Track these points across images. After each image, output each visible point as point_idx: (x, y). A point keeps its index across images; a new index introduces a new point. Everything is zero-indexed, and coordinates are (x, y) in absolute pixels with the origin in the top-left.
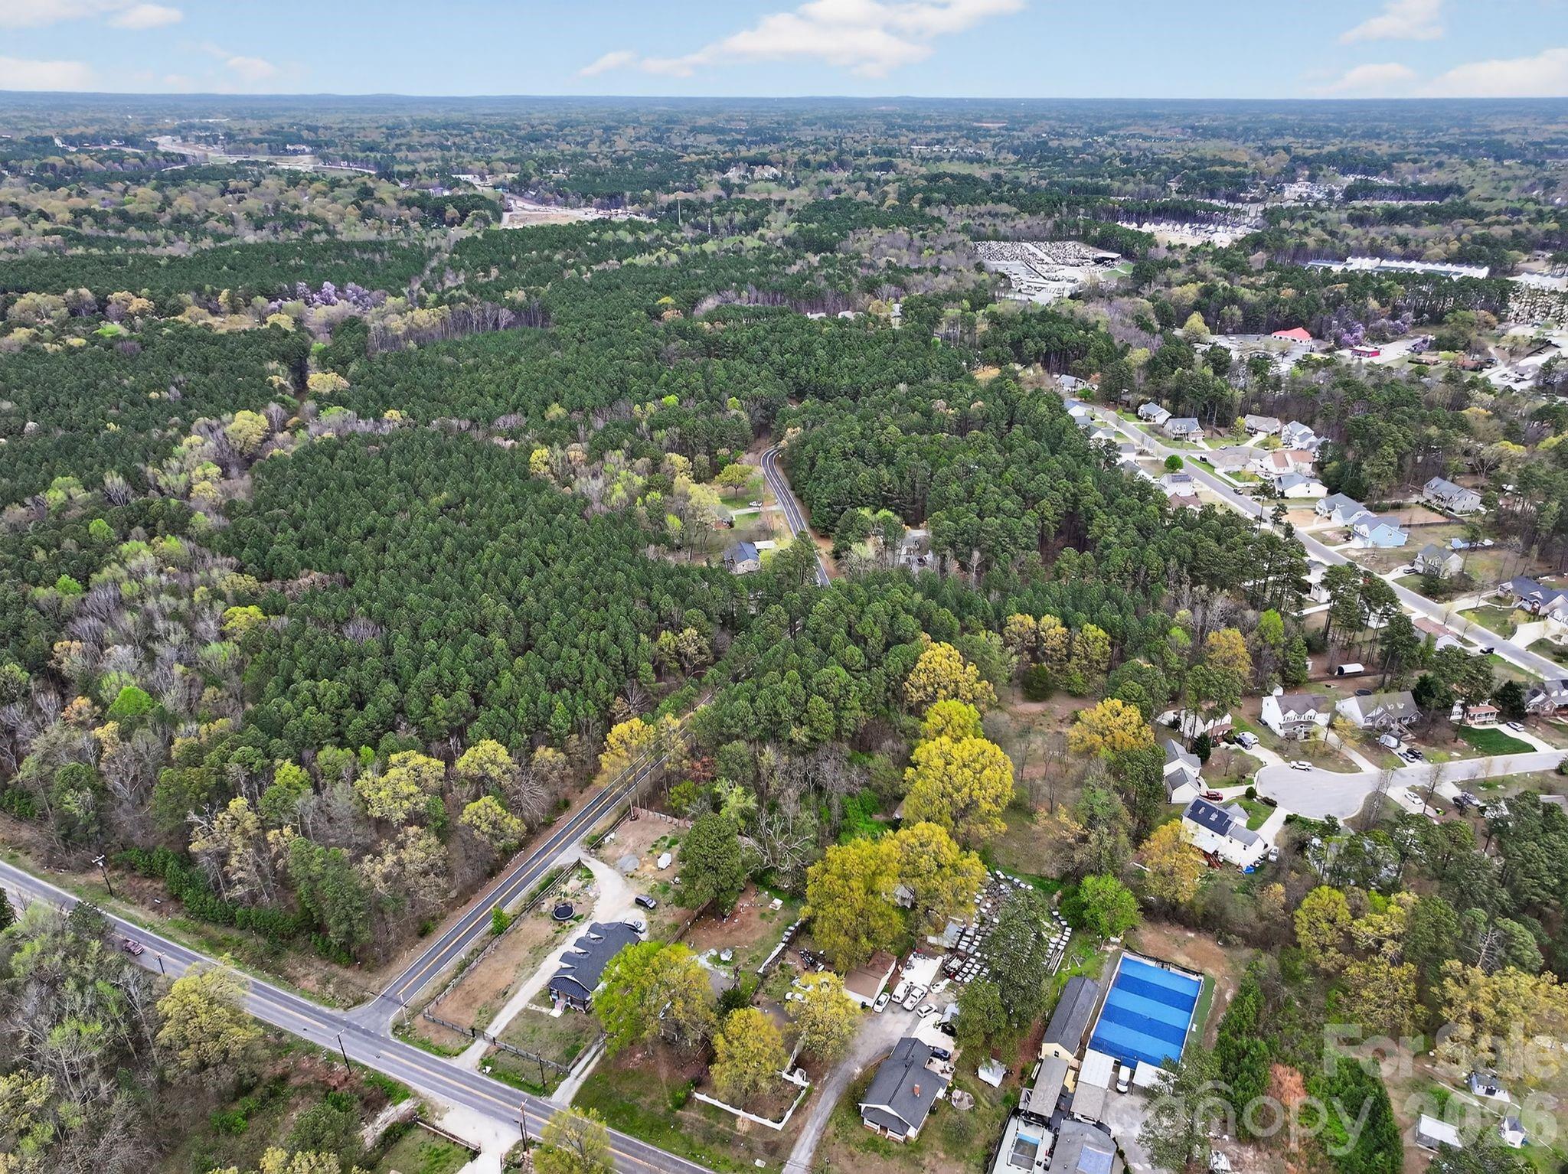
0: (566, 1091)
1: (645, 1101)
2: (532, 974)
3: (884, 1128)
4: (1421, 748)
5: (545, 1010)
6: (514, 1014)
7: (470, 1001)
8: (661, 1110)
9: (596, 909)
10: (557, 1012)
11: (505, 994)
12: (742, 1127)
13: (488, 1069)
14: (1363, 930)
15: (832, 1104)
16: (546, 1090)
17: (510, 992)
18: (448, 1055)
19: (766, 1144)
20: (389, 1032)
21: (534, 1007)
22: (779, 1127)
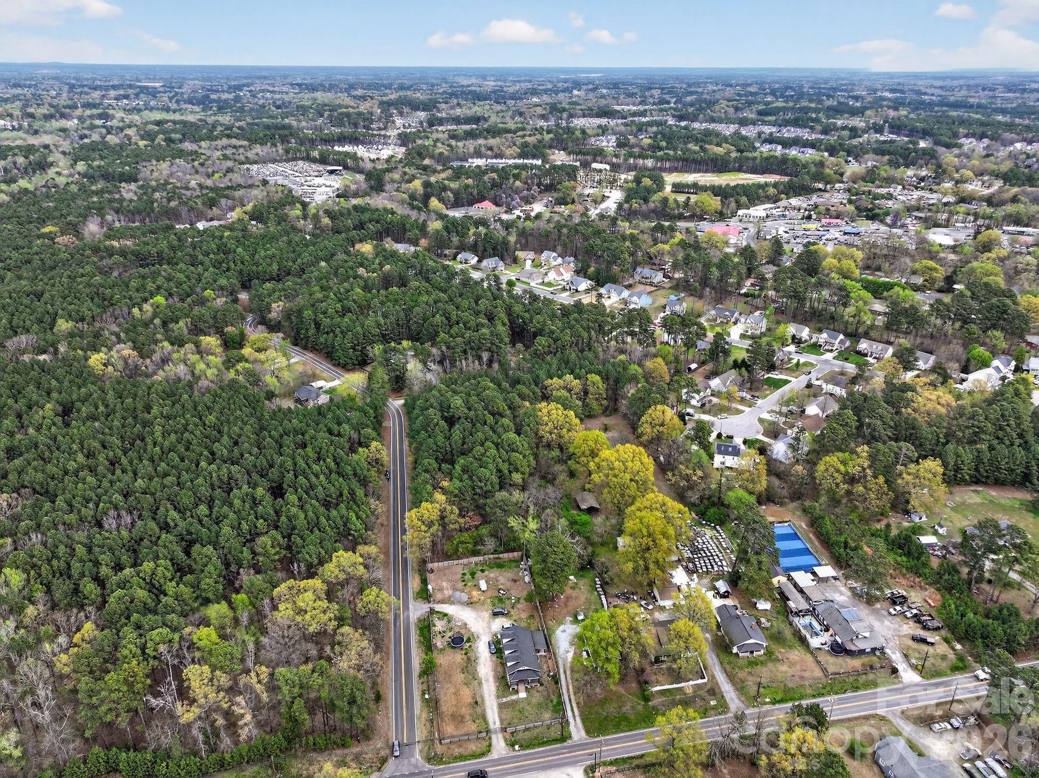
0: (577, 731)
1: (627, 708)
2: (480, 684)
3: (752, 652)
4: (757, 394)
5: (514, 697)
6: (496, 710)
7: (458, 719)
8: (640, 708)
9: (473, 630)
10: (523, 695)
11: (477, 703)
12: (689, 691)
13: (517, 747)
14: (854, 470)
15: (714, 657)
16: (564, 737)
17: (479, 701)
18: (483, 754)
19: (708, 691)
20: (427, 765)
21: (504, 700)
22: (705, 680)
